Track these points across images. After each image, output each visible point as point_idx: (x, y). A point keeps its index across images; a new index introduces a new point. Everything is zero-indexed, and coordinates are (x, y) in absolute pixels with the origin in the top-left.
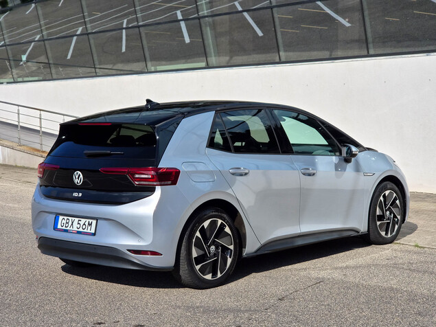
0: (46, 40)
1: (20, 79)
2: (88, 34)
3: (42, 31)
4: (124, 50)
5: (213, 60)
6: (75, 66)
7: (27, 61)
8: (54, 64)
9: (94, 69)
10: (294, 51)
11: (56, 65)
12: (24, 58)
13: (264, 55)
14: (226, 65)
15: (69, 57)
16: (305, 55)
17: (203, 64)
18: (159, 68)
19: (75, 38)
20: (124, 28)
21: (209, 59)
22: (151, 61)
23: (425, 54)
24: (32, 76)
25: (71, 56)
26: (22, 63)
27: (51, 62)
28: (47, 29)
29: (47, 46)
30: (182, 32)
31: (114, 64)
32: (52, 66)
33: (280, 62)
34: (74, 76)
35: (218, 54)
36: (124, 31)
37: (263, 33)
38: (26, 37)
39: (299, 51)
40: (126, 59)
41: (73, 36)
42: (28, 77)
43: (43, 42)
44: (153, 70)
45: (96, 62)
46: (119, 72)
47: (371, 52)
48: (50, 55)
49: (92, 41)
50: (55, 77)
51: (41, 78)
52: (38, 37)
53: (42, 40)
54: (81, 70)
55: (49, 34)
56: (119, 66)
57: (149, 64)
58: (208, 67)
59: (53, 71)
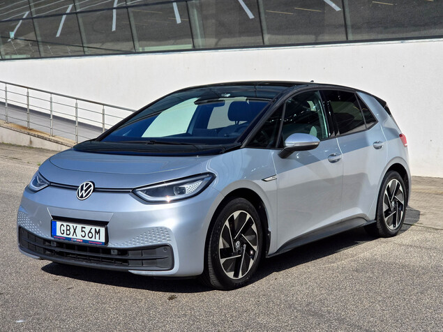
0: (35, 18)
1: (8, 57)
2: (77, 13)
3: (30, 8)
4: (114, 29)
5: (199, 41)
6: (63, 44)
7: (16, 38)
8: (43, 42)
9: (82, 48)
10: (283, 34)
11: (45, 43)
12: (12, 35)
13: (253, 38)
14: (213, 47)
15: (58, 35)
16: (294, 38)
17: (190, 46)
18: (147, 49)
19: (64, 17)
20: (114, 8)
21: (195, 41)
22: (139, 41)
23: (400, 41)
24: (20, 54)
25: (61, 34)
26: (9, 40)
27: (39, 39)
28: (35, 6)
29: (36, 24)
30: (174, 12)
31: (103, 43)
32: (39, 43)
33: (264, 46)
34: (62, 54)
35: (205, 35)
36: (114, 11)
37: (254, 15)
38: (14, 13)
39: (288, 34)
40: (116, 38)
41: (62, 15)
42: (15, 54)
43: (31, 20)
44: (141, 51)
45: (85, 41)
46: (108, 52)
47: (350, 38)
48: (38, 32)
49: (80, 21)
50: (43, 55)
51: (29, 56)
52: (26, 14)
53: (30, 18)
54: (69, 49)
55: (37, 12)
56: (109, 45)
57: (137, 44)
58: (194, 49)
59: (42, 49)
